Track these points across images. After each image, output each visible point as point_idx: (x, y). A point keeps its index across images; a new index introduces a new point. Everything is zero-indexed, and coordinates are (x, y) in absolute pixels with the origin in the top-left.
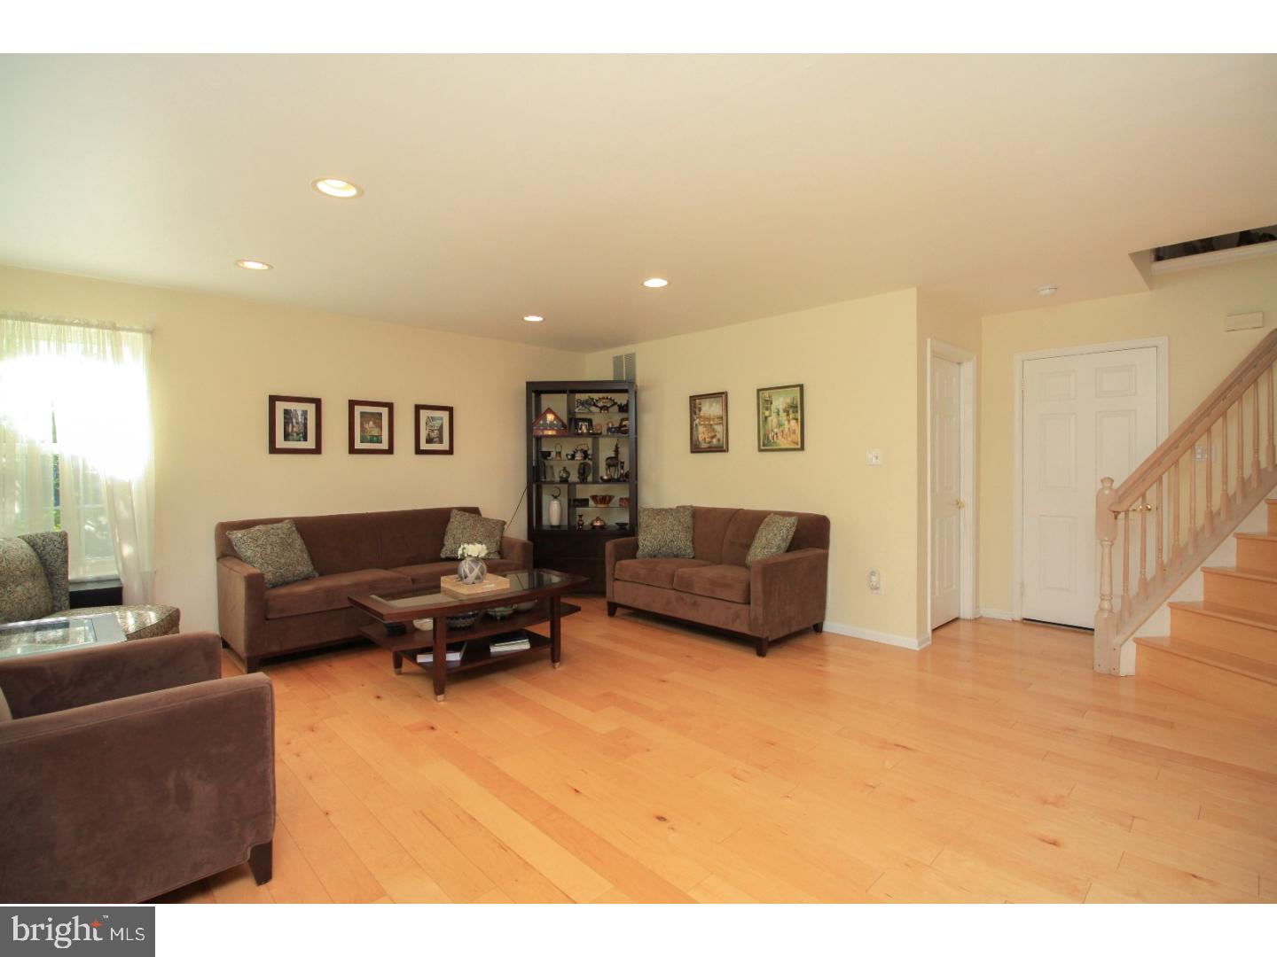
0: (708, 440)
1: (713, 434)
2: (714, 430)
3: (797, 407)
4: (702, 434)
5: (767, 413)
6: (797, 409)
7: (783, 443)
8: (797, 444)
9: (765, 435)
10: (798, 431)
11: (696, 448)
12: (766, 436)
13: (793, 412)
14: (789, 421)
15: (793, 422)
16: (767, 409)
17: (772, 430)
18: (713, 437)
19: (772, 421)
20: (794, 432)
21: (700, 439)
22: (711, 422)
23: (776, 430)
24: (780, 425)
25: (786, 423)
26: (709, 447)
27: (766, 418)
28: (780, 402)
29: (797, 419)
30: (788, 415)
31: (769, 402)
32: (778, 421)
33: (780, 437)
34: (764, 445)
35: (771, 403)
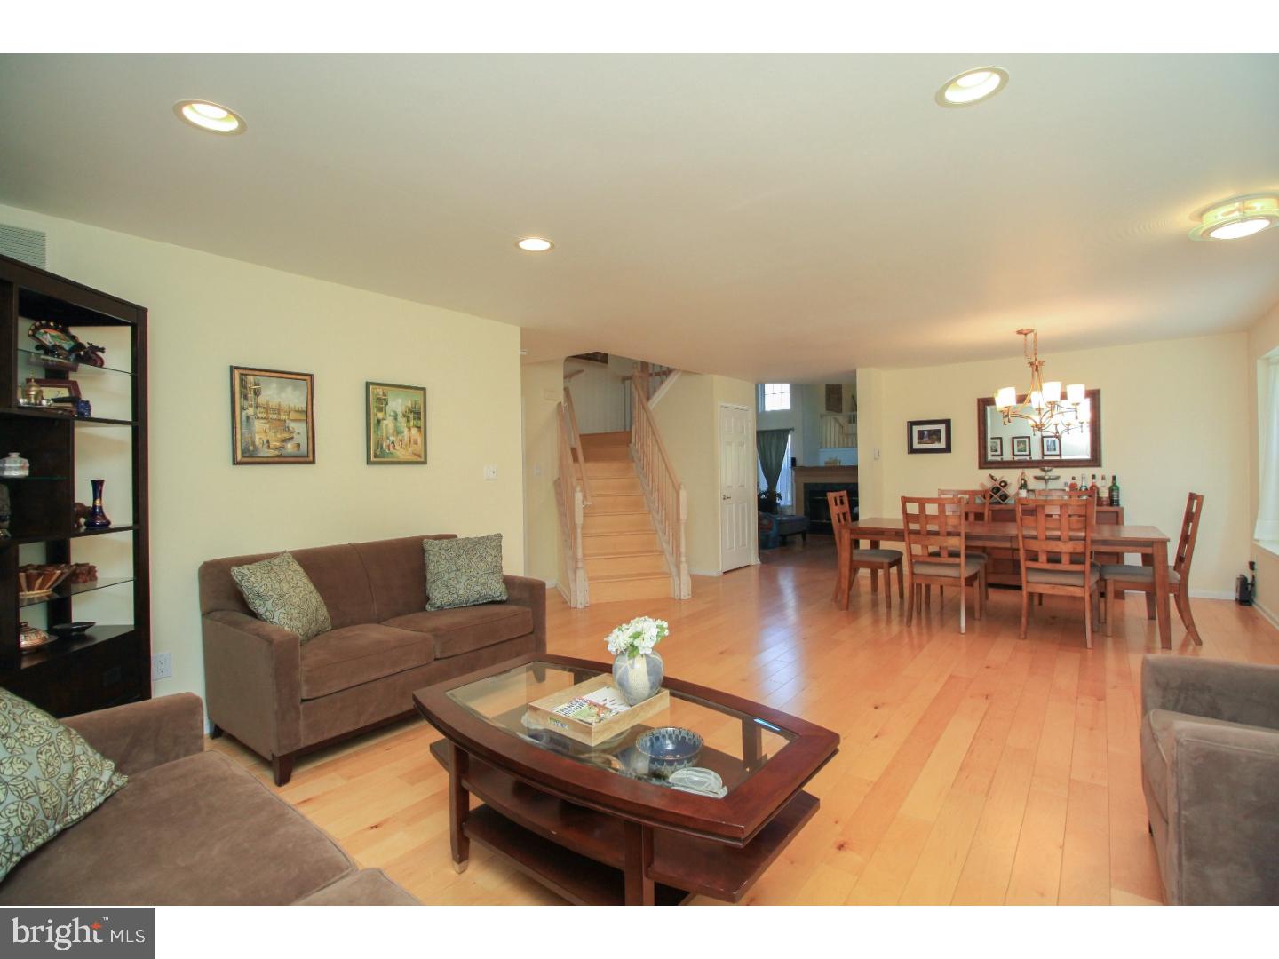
0: (274, 444)
1: (286, 435)
2: (287, 429)
3: (419, 413)
4: (261, 432)
5: (380, 415)
6: (417, 415)
7: (401, 454)
8: (419, 456)
9: (378, 442)
10: (420, 441)
11: (245, 456)
12: (379, 445)
13: (414, 419)
14: (409, 428)
15: (414, 431)
16: (380, 410)
17: (388, 438)
18: (285, 441)
19: (387, 425)
20: (416, 443)
21: (257, 442)
22: (283, 417)
23: (391, 438)
24: (398, 432)
25: (406, 430)
26: (278, 456)
27: (379, 421)
28: (398, 404)
29: (419, 428)
30: (408, 421)
31: (383, 401)
32: (396, 427)
33: (397, 447)
34: (376, 456)
35: (387, 404)
